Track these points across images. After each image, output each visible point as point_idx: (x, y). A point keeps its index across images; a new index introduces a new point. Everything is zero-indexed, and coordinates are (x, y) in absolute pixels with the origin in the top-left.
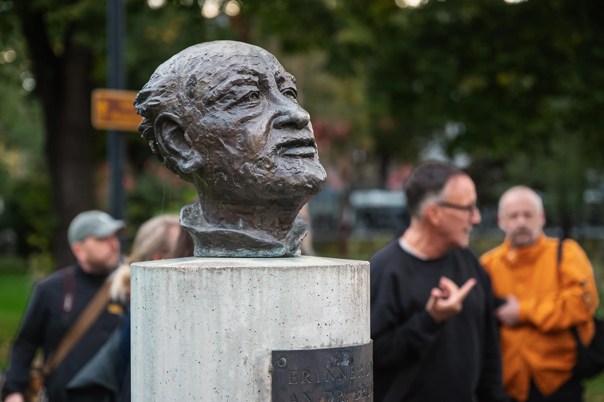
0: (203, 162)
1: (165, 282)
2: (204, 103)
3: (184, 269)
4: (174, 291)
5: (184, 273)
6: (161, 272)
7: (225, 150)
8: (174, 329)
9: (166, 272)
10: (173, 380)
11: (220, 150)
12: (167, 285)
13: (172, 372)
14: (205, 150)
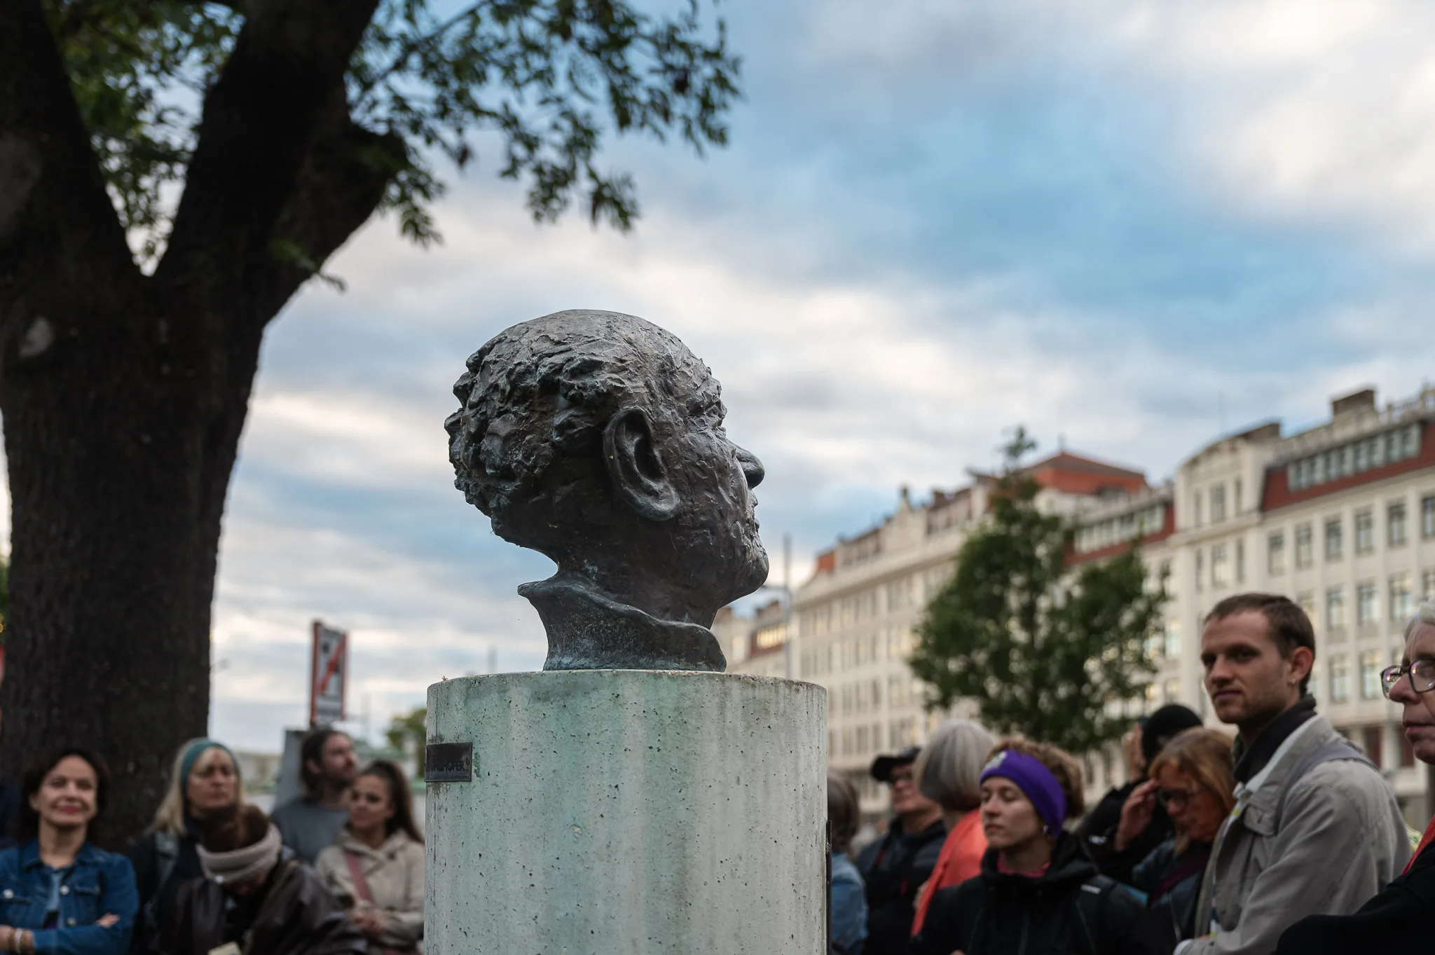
0: (682, 507)
1: (717, 700)
2: (687, 407)
3: (753, 679)
4: (734, 717)
5: (753, 686)
6: (707, 682)
7: (718, 494)
8: (737, 784)
9: (720, 683)
10: (733, 875)
11: (711, 492)
12: (722, 707)
13: (731, 861)
14: (686, 487)
